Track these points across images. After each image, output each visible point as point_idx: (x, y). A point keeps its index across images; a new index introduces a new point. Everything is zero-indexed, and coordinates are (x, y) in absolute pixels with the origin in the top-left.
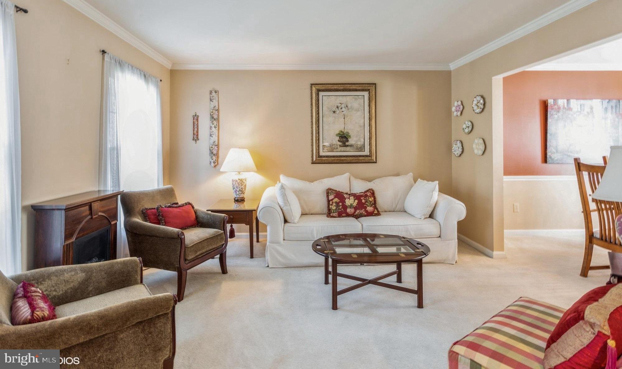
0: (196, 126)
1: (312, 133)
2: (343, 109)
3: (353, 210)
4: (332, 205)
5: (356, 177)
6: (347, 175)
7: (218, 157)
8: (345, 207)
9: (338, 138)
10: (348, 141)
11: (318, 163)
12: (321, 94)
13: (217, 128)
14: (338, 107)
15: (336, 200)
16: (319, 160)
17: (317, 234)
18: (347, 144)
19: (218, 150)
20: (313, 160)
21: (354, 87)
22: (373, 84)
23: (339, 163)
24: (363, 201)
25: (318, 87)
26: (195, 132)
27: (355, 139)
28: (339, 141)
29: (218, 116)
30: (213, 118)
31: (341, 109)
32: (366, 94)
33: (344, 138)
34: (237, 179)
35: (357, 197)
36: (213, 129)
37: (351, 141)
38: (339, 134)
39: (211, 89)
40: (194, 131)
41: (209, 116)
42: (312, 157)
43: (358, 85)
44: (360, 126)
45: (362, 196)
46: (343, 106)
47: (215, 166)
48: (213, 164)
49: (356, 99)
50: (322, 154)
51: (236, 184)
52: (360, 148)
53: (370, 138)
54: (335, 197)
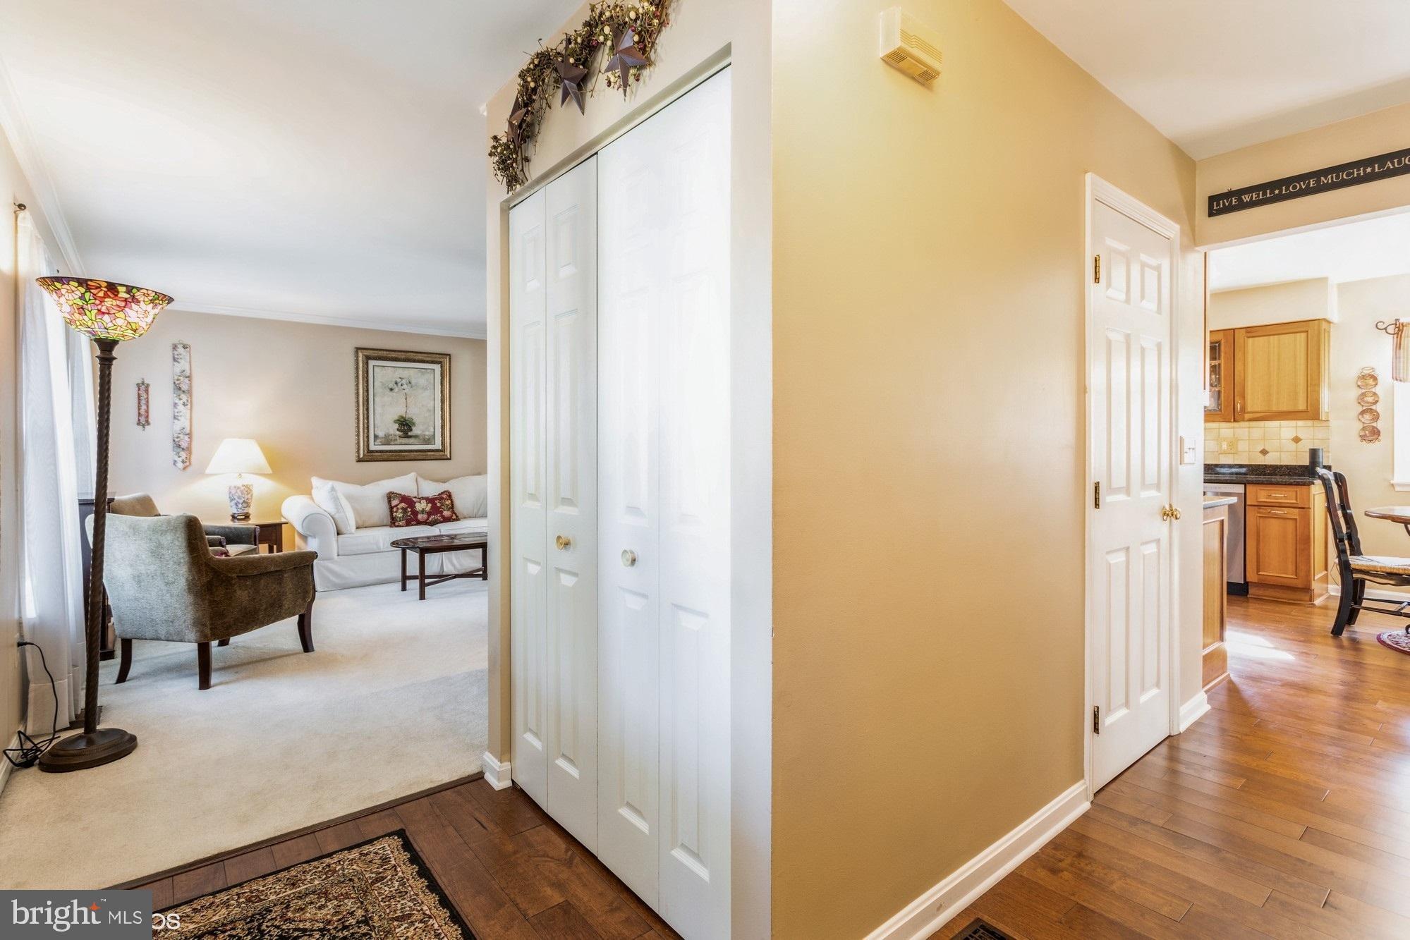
0: (143, 402)
1: (358, 418)
2: (405, 387)
3: (425, 516)
4: (396, 512)
5: (426, 478)
6: (413, 475)
7: (190, 453)
8: (415, 513)
9: (397, 426)
10: (411, 430)
11: (367, 461)
12: (372, 363)
13: (189, 406)
14: (396, 383)
15: (403, 505)
16: (370, 456)
17: (384, 544)
18: (410, 434)
19: (191, 441)
20: (359, 456)
21: (420, 357)
22: (447, 355)
23: (398, 461)
24: (438, 505)
25: (367, 353)
26: (143, 411)
27: (421, 427)
28: (398, 430)
29: (190, 386)
30: (180, 389)
31: (402, 385)
32: (437, 367)
33: (405, 426)
34: (240, 485)
35: (430, 500)
36: (181, 407)
37: (416, 431)
38: (398, 420)
39: (176, 342)
40: (139, 409)
41: (172, 386)
42: (358, 452)
43: (426, 355)
44: (429, 411)
45: (436, 499)
46: (404, 382)
47: (184, 468)
48: (180, 465)
49: (423, 373)
50: (372, 447)
51: (237, 492)
52: (429, 439)
53: (443, 427)
54: (401, 502)
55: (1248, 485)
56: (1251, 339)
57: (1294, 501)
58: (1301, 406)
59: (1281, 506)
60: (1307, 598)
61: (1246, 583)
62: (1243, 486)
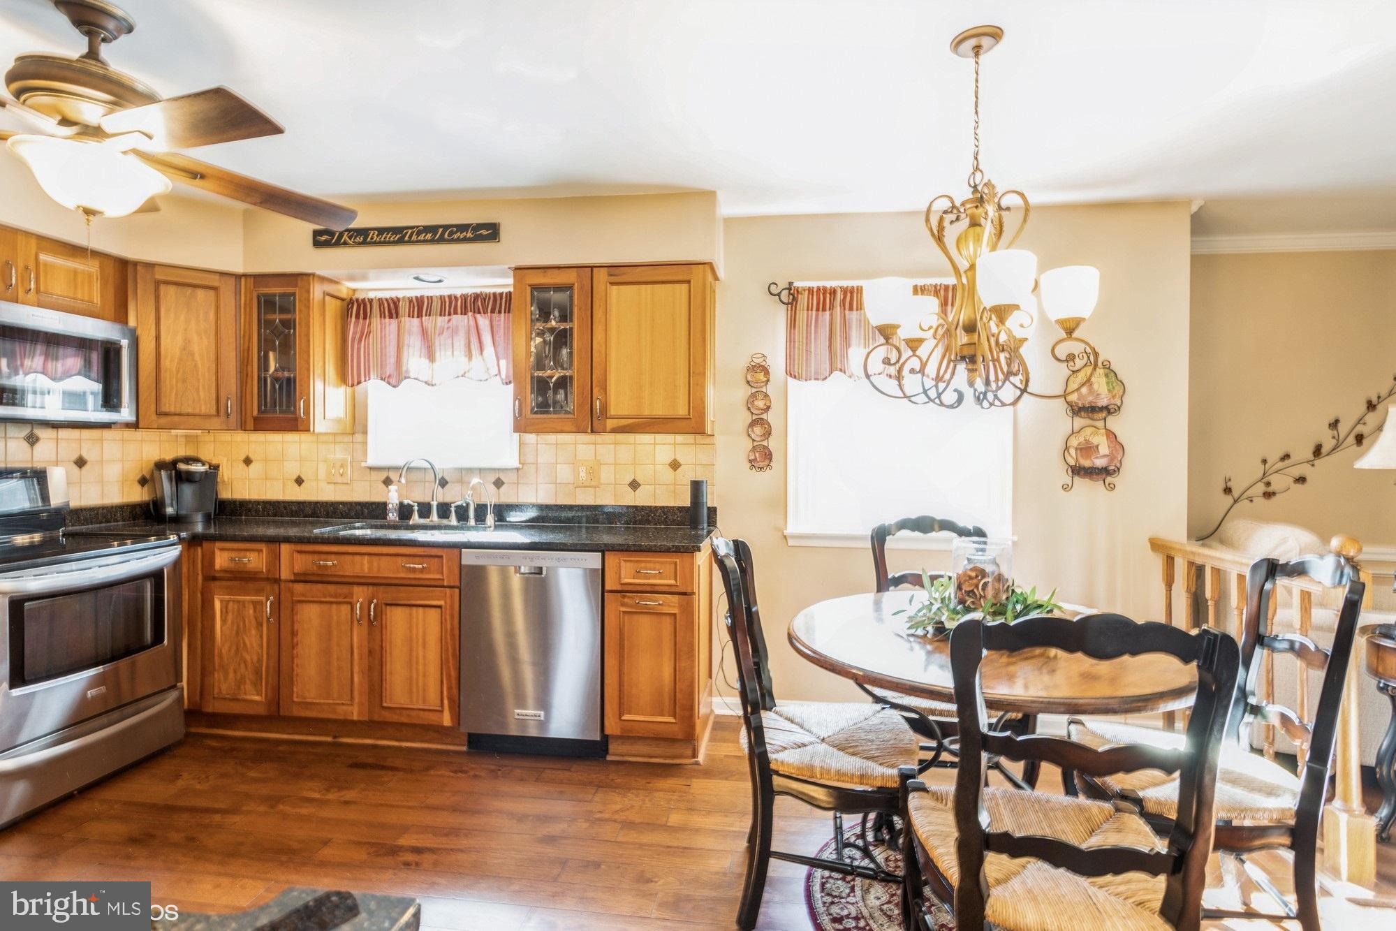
55: (607, 553)
56: (615, 287)
57: (673, 582)
58: (682, 411)
59: (654, 591)
60: (689, 752)
61: (605, 738)
62: (600, 554)
